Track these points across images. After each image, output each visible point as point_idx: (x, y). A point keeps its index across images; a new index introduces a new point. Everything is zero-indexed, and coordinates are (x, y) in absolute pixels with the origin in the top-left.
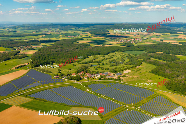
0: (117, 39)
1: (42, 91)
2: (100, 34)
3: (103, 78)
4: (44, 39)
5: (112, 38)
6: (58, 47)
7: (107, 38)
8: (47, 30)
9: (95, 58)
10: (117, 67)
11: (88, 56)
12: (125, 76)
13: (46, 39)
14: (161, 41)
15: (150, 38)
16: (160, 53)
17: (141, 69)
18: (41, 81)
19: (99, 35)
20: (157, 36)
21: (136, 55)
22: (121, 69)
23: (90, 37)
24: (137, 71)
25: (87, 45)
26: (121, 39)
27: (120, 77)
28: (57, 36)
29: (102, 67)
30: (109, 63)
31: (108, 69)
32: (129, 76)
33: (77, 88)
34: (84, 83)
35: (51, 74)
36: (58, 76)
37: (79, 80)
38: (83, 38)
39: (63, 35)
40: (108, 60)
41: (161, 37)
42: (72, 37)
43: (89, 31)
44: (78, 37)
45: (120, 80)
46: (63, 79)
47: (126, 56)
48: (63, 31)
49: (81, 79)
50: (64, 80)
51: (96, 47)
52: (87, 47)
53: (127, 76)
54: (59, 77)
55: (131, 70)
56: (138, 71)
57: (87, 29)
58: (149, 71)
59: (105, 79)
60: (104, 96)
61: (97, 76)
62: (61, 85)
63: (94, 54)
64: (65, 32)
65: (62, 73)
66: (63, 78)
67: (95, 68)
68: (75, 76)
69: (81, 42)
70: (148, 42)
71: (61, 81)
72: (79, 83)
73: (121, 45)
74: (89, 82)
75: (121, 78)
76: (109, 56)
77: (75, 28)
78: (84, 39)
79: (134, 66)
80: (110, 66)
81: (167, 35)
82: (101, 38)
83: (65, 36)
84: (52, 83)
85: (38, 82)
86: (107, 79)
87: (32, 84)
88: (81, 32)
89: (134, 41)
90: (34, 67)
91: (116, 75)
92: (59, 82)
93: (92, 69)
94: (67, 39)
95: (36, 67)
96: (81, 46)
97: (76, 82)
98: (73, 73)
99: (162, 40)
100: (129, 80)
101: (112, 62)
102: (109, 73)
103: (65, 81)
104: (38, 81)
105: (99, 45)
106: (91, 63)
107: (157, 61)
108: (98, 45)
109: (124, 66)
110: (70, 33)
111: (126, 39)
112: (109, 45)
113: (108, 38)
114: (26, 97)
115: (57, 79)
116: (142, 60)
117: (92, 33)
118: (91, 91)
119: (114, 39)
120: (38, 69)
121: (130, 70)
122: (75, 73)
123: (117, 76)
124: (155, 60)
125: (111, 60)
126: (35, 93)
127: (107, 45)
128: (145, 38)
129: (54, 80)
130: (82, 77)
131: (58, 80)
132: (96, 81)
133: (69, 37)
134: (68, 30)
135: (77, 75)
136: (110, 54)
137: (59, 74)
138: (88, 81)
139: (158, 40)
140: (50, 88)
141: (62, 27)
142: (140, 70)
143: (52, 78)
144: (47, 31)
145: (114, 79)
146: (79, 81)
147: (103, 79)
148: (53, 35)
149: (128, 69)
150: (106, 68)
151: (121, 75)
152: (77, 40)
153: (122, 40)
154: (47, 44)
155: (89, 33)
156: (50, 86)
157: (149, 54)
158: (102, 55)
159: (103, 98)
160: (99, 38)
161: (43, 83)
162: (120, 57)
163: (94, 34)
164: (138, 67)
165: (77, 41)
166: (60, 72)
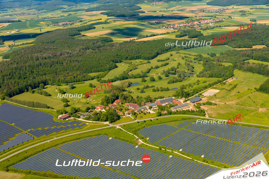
0: (163, 23)
1: (40, 152)
2: (126, 14)
3: (166, 112)
4: (8, 33)
5: (154, 22)
6: (46, 47)
7: (142, 23)
8: (10, 12)
9: (131, 68)
10: (185, 83)
11: (117, 64)
12: (210, 104)
13: (13, 32)
14: (253, 23)
15: (230, 17)
16: (261, 47)
17: (237, 85)
18: (32, 129)
19: (122, 16)
20: (241, 13)
21: (213, 55)
22: (195, 87)
23: (106, 23)
24: (230, 91)
25: (106, 40)
26: (171, 23)
27: (201, 105)
28: (34, 24)
29: (152, 87)
30: (163, 77)
31: (168, 89)
32: (217, 103)
33: (116, 138)
34: (128, 125)
35: (49, 109)
36: (67, 115)
37: (116, 120)
38: (93, 24)
39: (47, 21)
40: (161, 70)
41: (250, 14)
42: (67, 24)
43: (99, 10)
44: (80, 23)
45: (202, 113)
46: (79, 119)
47: (195, 59)
48: (45, 12)
49: (119, 118)
50: (81, 122)
51: (125, 42)
52: (106, 44)
53: (213, 102)
54: (70, 117)
55: (219, 89)
56: (233, 89)
57: (95, 5)
58: (255, 89)
59: (170, 113)
60: (181, 152)
61: (151, 108)
62: (80, 134)
63: (127, 58)
64: (49, 15)
65: (73, 106)
66: (79, 117)
67: (138, 89)
68: (104, 110)
69: (90, 34)
70: (227, 26)
71: (76, 127)
72: (118, 126)
73: (177, 36)
74: (138, 123)
75: (203, 107)
76: (159, 61)
77: (69, 6)
78: (95, 28)
79: (220, 79)
80: (169, 83)
81: (260, 9)
82: (131, 24)
83: (51, 23)
84: (57, 130)
85: (26, 132)
86: (175, 113)
87: (13, 138)
88: (84, 13)
89: (198, 25)
90: (7, 97)
91: (191, 102)
92: (73, 127)
93: (134, 92)
94: (59, 29)
95: (11, 96)
96: (94, 44)
97: (111, 125)
98: (97, 104)
99: (255, 21)
100: (222, 112)
101: (169, 73)
102: (173, 98)
103: (84, 124)
104: (25, 130)
105: (132, 39)
106: (127, 78)
107: (262, 64)
108: (128, 39)
109: (198, 81)
110: (62, 16)
111: (183, 23)
112: (150, 36)
113: (146, 23)
114: (8, 171)
115: (67, 123)
116: (231, 64)
117: (108, 15)
118: (148, 143)
119: (157, 23)
120: (16, 101)
121: (215, 88)
122: (102, 104)
123: (192, 104)
124: (259, 64)
125: (166, 68)
126: (25, 159)
127: (147, 36)
128: (220, 18)
129: (61, 124)
130: (120, 114)
131: (70, 123)
132: (152, 119)
133: (60, 26)
134: (55, 10)
135: (107, 108)
136: (160, 57)
137: (68, 109)
138: (136, 121)
139: (246, 20)
140: (56, 143)
141: (40, 4)
142: (235, 86)
143: (54, 119)
144: (10, 15)
145: (188, 112)
146: (116, 122)
147: (166, 114)
148: (25, 23)
149: (210, 86)
150: (161, 88)
151: (201, 102)
152: (82, 31)
153: (174, 25)
154: (19, 42)
155: (101, 14)
156: (55, 138)
157: (240, 51)
158: (145, 59)
159: (179, 156)
160: (126, 22)
161: (38, 134)
162: (183, 62)
163: (113, 16)
164: (230, 81)
165: (83, 33)
166: (68, 106)
